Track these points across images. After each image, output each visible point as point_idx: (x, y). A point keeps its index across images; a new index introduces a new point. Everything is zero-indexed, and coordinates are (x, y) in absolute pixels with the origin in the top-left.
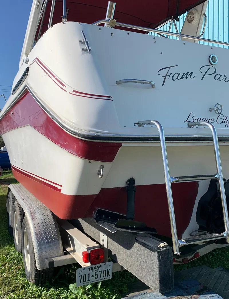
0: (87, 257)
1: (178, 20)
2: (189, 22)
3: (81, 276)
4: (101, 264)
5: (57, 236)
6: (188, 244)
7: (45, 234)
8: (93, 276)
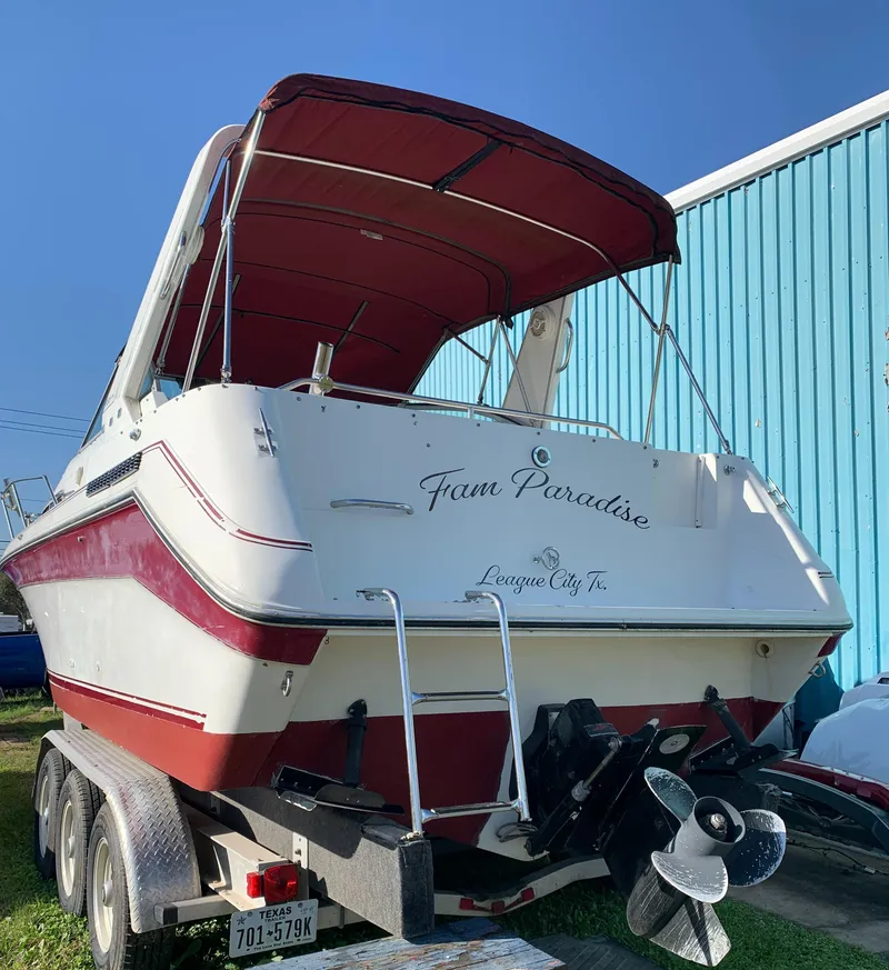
0: (258, 885)
1: (511, 325)
2: (537, 334)
3: (243, 931)
4: (289, 904)
5: (188, 850)
6: (441, 816)
7: (156, 845)
8: (270, 933)
